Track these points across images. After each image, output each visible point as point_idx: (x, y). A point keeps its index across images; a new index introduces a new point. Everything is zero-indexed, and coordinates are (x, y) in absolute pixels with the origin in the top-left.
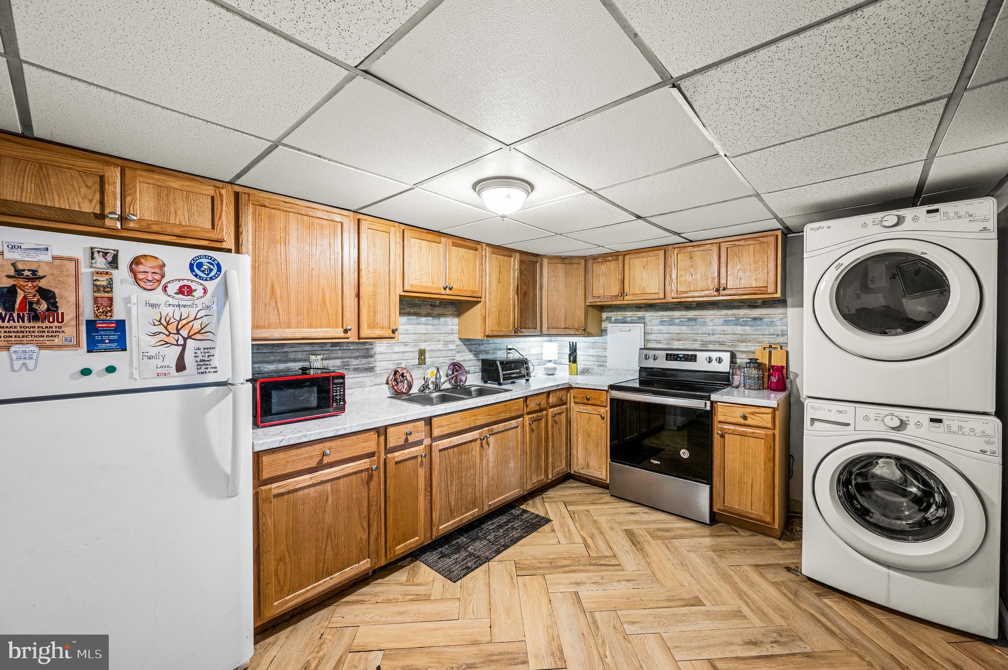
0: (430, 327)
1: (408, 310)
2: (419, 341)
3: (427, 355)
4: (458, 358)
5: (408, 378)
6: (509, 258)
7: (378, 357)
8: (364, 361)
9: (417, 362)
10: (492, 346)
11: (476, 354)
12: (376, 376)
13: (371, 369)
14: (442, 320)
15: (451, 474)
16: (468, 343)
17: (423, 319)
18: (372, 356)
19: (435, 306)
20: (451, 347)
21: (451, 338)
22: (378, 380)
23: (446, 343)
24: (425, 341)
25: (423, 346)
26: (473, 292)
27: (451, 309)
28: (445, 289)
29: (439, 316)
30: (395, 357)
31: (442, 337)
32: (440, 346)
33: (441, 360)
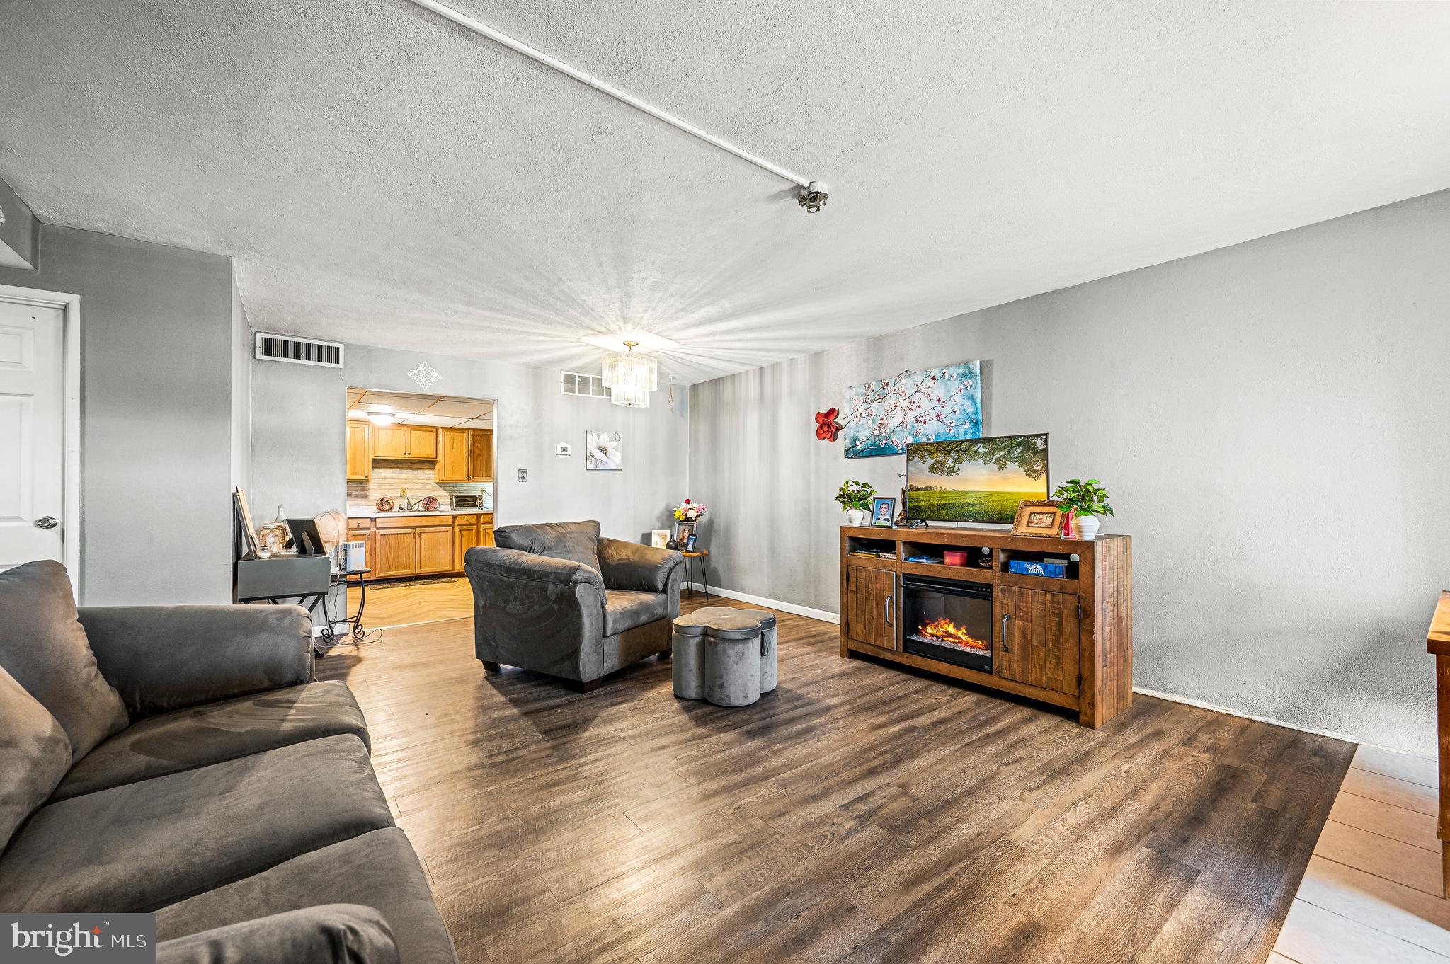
0: (410, 475)
1: (393, 465)
2: (402, 483)
3: (408, 491)
4: (433, 495)
5: (391, 503)
6: (462, 434)
7: (371, 491)
8: (361, 492)
9: (399, 495)
10: (466, 488)
11: (450, 492)
12: (370, 501)
13: (366, 497)
14: (420, 471)
15: (390, 547)
16: (442, 484)
17: (405, 471)
18: (366, 490)
19: (415, 463)
20: (427, 487)
21: (428, 482)
22: (371, 503)
23: (423, 485)
24: (406, 483)
25: (404, 486)
26: (428, 455)
27: (427, 465)
28: (405, 454)
29: (418, 469)
30: (383, 491)
31: (420, 482)
32: (419, 487)
33: (420, 495)
